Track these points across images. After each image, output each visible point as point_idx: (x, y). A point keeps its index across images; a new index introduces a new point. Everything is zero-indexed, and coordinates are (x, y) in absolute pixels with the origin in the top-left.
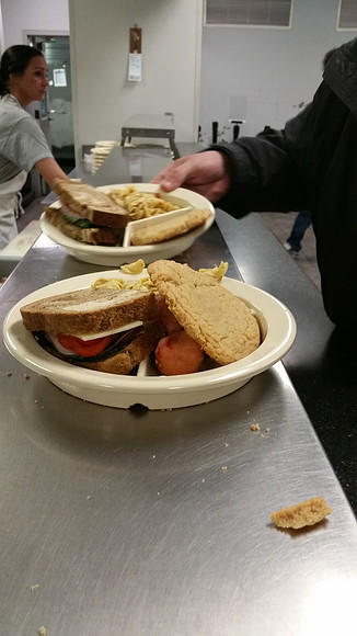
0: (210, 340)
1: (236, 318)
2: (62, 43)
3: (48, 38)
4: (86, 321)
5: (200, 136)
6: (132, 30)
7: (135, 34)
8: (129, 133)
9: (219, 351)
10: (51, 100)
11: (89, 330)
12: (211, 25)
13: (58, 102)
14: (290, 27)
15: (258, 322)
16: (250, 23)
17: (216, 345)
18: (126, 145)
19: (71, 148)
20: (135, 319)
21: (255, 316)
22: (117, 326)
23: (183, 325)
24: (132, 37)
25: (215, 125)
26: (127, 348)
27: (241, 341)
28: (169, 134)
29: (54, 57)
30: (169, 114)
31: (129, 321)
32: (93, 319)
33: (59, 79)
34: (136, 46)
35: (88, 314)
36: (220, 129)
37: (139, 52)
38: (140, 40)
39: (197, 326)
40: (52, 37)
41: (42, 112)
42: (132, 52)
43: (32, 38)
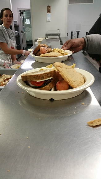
0: (70, 81)
2: (28, 12)
6: (48, 6)
7: (49, 8)
8: (48, 35)
12: (70, 4)
14: (93, 3)
15: (84, 78)
17: (72, 83)
26: (49, 84)
27: (79, 83)
28: (59, 35)
29: (26, 16)
31: (49, 77)
32: (39, 76)
33: (28, 22)
34: (49, 11)
39: (67, 78)
41: (23, 31)
42: (48, 13)
43: (20, 11)
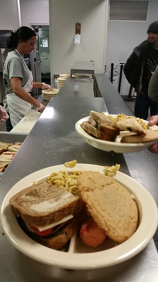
0: (111, 229)
1: (125, 205)
2: (46, 29)
3: (40, 27)
4: (42, 221)
5: (105, 69)
6: (76, 24)
7: (78, 26)
9: (116, 234)
10: (41, 53)
11: (44, 225)
12: (112, 21)
13: (44, 54)
14: (146, 21)
15: (137, 204)
16: (129, 20)
17: (114, 231)
18: (73, 76)
19: (49, 74)
20: (69, 214)
21: (135, 200)
22: (59, 220)
23: (96, 221)
24: (76, 27)
25: (112, 65)
26: (64, 230)
27: (128, 222)
28: (92, 72)
29: (43, 34)
30: (92, 61)
31: (66, 216)
32: (45, 219)
33: (45, 44)
34: (78, 31)
35: (43, 216)
36: (114, 66)
37: (80, 34)
38: (80, 28)
39: (103, 222)
40: (42, 26)
41: (37, 58)
42: (76, 34)
43: (34, 27)
